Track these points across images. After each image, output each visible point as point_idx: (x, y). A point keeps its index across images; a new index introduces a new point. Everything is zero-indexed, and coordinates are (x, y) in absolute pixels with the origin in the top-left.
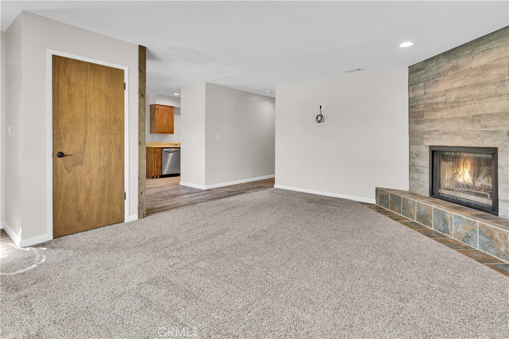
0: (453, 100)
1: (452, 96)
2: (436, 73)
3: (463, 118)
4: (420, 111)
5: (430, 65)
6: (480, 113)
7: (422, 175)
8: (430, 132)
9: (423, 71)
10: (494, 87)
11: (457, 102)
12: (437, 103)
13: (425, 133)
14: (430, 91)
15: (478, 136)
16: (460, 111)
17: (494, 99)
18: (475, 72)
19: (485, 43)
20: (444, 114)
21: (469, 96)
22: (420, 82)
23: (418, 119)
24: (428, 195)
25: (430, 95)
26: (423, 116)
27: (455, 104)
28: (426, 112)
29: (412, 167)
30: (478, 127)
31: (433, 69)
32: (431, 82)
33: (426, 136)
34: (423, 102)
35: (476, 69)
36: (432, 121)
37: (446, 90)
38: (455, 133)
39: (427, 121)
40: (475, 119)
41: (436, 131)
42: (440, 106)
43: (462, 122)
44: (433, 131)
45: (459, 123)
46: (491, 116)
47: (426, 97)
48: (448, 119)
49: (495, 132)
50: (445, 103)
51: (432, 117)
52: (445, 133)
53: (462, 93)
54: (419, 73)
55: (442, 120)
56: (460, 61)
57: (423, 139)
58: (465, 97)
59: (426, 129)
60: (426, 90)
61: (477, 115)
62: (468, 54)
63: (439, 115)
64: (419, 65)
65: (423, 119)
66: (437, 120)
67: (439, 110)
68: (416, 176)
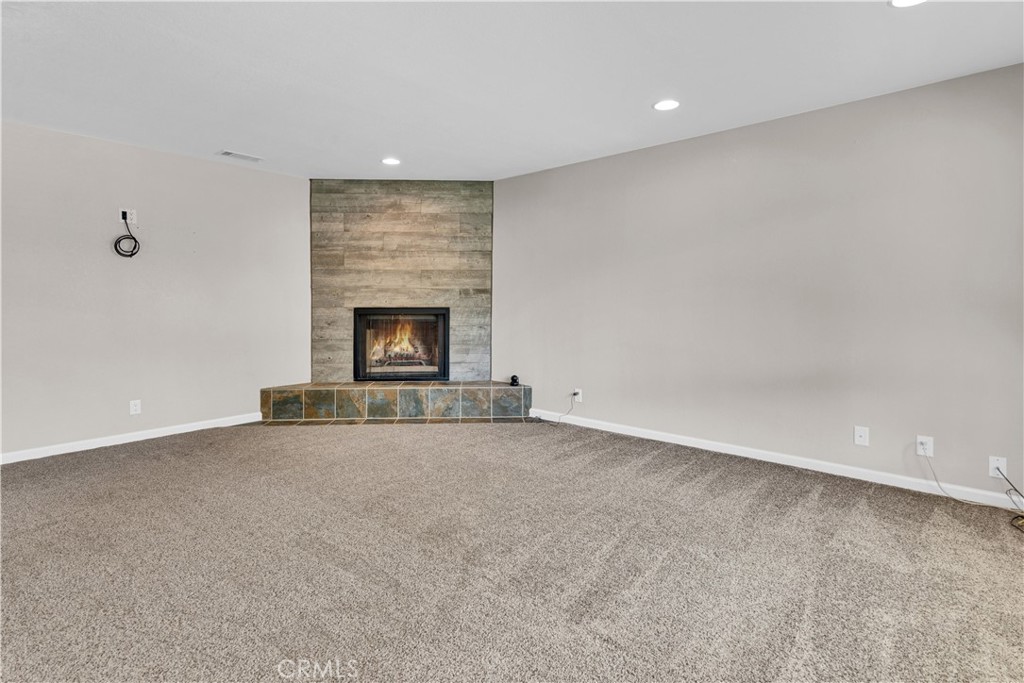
0: (395, 248)
1: (394, 243)
2: (366, 204)
3: (408, 273)
4: (336, 256)
5: (356, 190)
6: (431, 268)
7: (341, 352)
8: (356, 289)
9: (342, 196)
10: (446, 241)
11: (401, 251)
12: (369, 248)
13: (347, 289)
14: (357, 228)
15: (428, 295)
16: (406, 263)
17: (446, 255)
18: (425, 220)
19: (436, 189)
20: (380, 264)
21: (416, 246)
22: (336, 211)
23: (331, 268)
24: (352, 381)
25: (356, 235)
26: (343, 264)
27: (397, 254)
28: (348, 257)
29: (317, 343)
30: (427, 284)
31: (362, 198)
32: (358, 216)
33: (348, 294)
34: (341, 243)
35: (425, 215)
36: (359, 272)
37: (385, 233)
38: (397, 291)
39: (350, 271)
40: (425, 274)
41: (367, 287)
42: (374, 253)
43: (407, 277)
44: (362, 287)
45: (404, 279)
46: (442, 272)
47: (347, 235)
48: (386, 272)
49: (448, 290)
50: (382, 249)
51: (361, 267)
52: (381, 290)
53: (408, 241)
54: (334, 196)
55: (377, 272)
56: (406, 201)
57: (343, 298)
58: (411, 247)
59: (347, 284)
60: (348, 226)
61: (427, 271)
62: (416, 195)
63: (371, 265)
64: (333, 184)
65: (341, 268)
66: (369, 271)
67: (372, 258)
68: (327, 355)
